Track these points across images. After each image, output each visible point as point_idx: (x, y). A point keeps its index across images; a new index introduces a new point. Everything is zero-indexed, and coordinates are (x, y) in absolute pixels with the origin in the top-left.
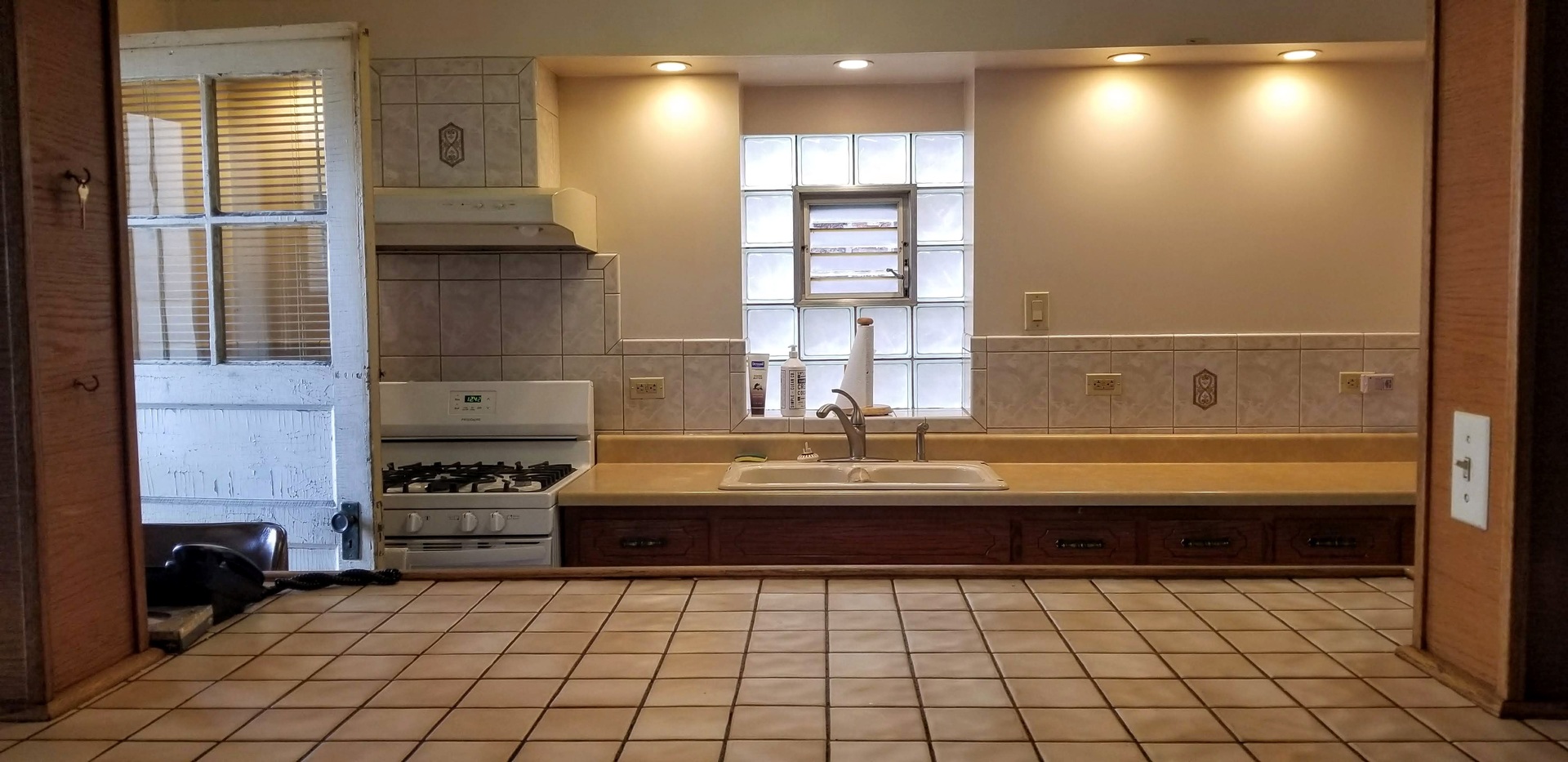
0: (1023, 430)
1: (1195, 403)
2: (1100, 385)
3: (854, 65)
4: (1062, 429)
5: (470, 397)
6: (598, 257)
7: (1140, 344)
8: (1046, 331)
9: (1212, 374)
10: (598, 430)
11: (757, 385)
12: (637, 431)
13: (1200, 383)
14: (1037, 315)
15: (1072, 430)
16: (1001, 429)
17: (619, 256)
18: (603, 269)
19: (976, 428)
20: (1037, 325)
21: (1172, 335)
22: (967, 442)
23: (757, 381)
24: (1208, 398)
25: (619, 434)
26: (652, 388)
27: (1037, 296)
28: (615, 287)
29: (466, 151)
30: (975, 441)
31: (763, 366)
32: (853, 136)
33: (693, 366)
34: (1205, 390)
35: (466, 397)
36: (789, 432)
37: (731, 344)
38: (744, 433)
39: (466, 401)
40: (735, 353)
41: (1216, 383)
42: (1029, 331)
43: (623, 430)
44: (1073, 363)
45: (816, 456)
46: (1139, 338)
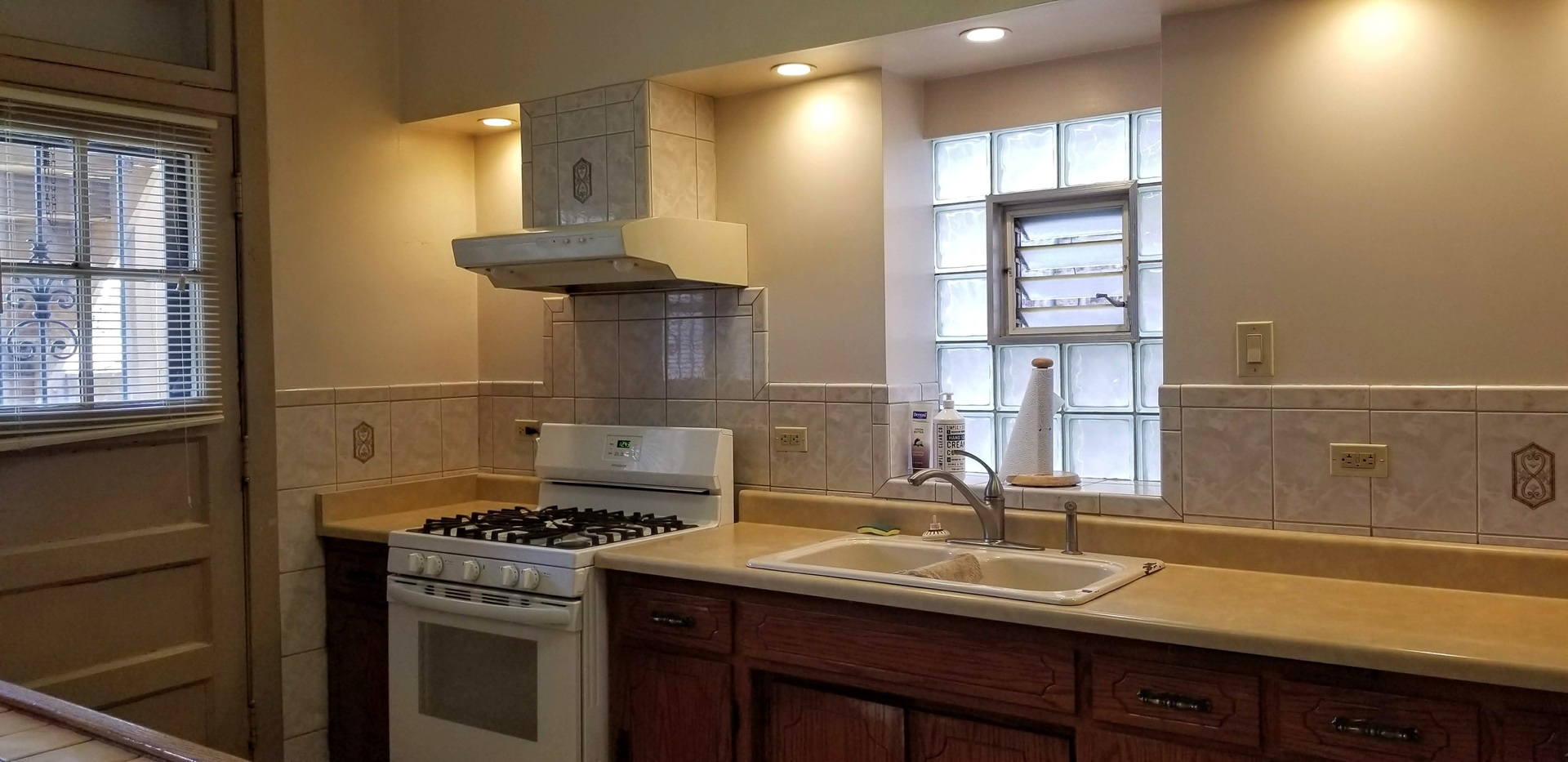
0: (1236, 520)
1: (1515, 495)
2: (1351, 461)
3: (986, 35)
4: (1294, 523)
5: (622, 441)
6: (747, 291)
7: (1419, 400)
8: (1268, 378)
9: (1545, 451)
10: (739, 484)
11: (917, 440)
12: (784, 487)
13: (1525, 467)
14: (1254, 355)
15: (1310, 524)
16: (1202, 517)
17: (767, 290)
18: (752, 305)
19: (1167, 512)
20: (1255, 369)
21: (1473, 387)
22: (1149, 531)
23: (918, 435)
24: (1540, 490)
25: (765, 490)
26: (793, 440)
27: (1254, 328)
28: (762, 325)
29: (593, 185)
30: (1160, 533)
31: (925, 418)
32: (1058, 125)
33: (835, 416)
34: (1533, 476)
35: (619, 442)
36: (935, 501)
37: (874, 390)
38: (887, 499)
39: (618, 446)
40: (877, 400)
41: (1552, 466)
42: (1244, 378)
43: (770, 486)
44: (1310, 427)
45: (945, 533)
46: (1414, 391)
